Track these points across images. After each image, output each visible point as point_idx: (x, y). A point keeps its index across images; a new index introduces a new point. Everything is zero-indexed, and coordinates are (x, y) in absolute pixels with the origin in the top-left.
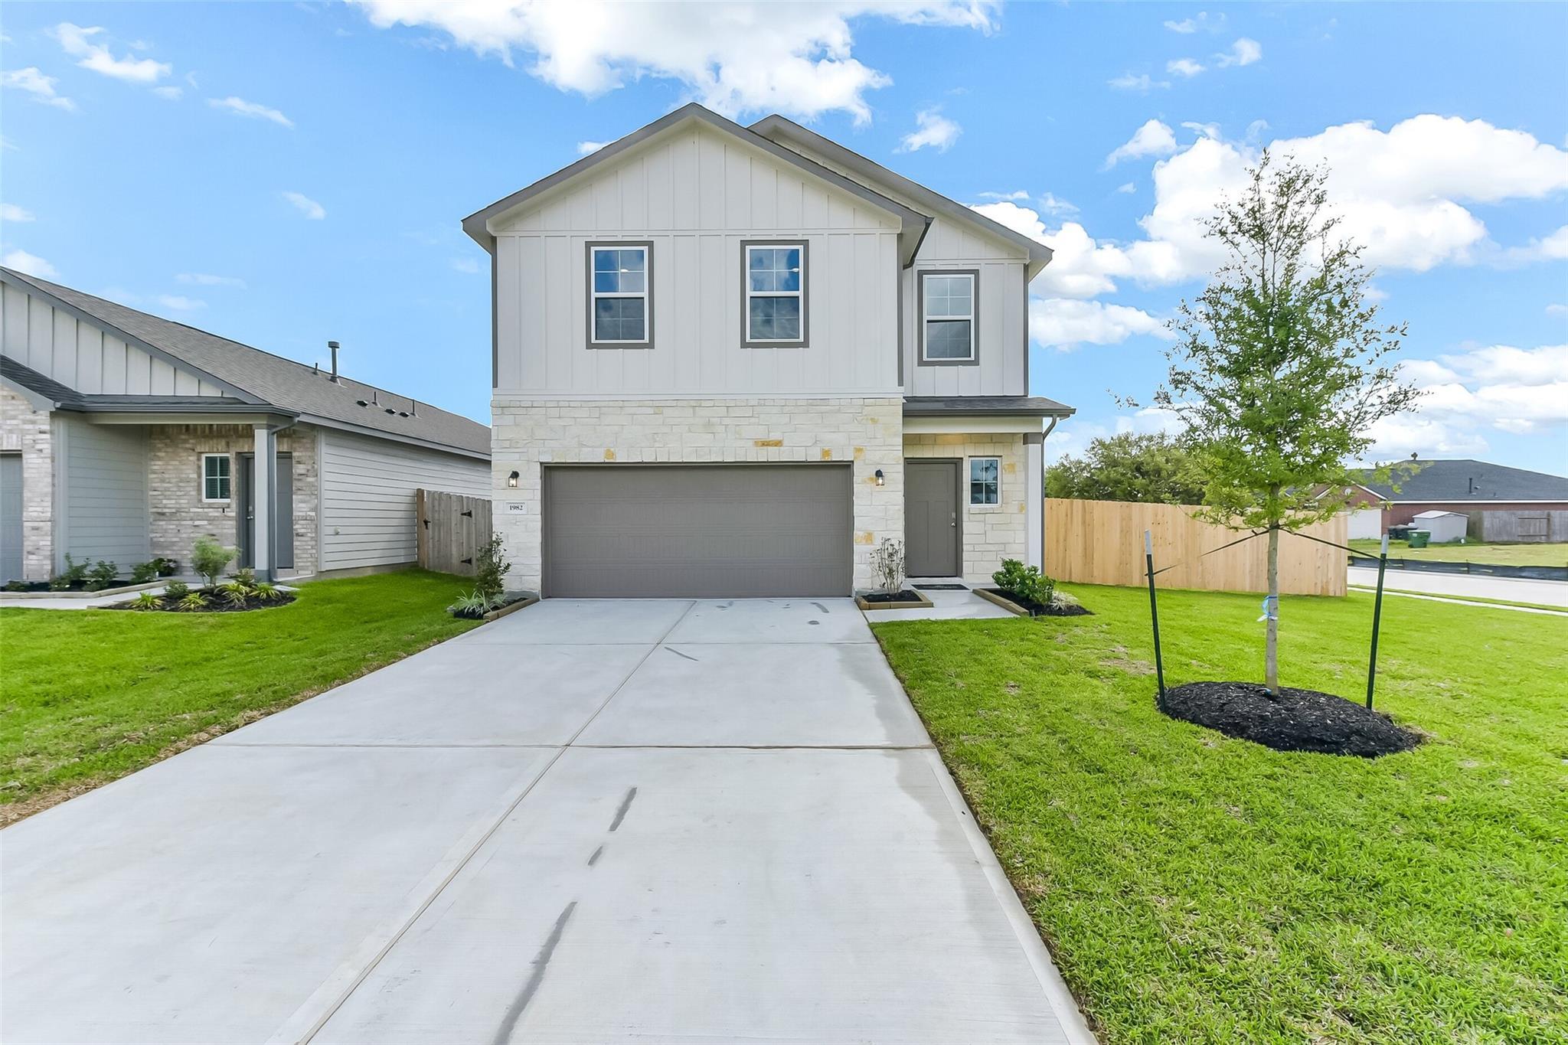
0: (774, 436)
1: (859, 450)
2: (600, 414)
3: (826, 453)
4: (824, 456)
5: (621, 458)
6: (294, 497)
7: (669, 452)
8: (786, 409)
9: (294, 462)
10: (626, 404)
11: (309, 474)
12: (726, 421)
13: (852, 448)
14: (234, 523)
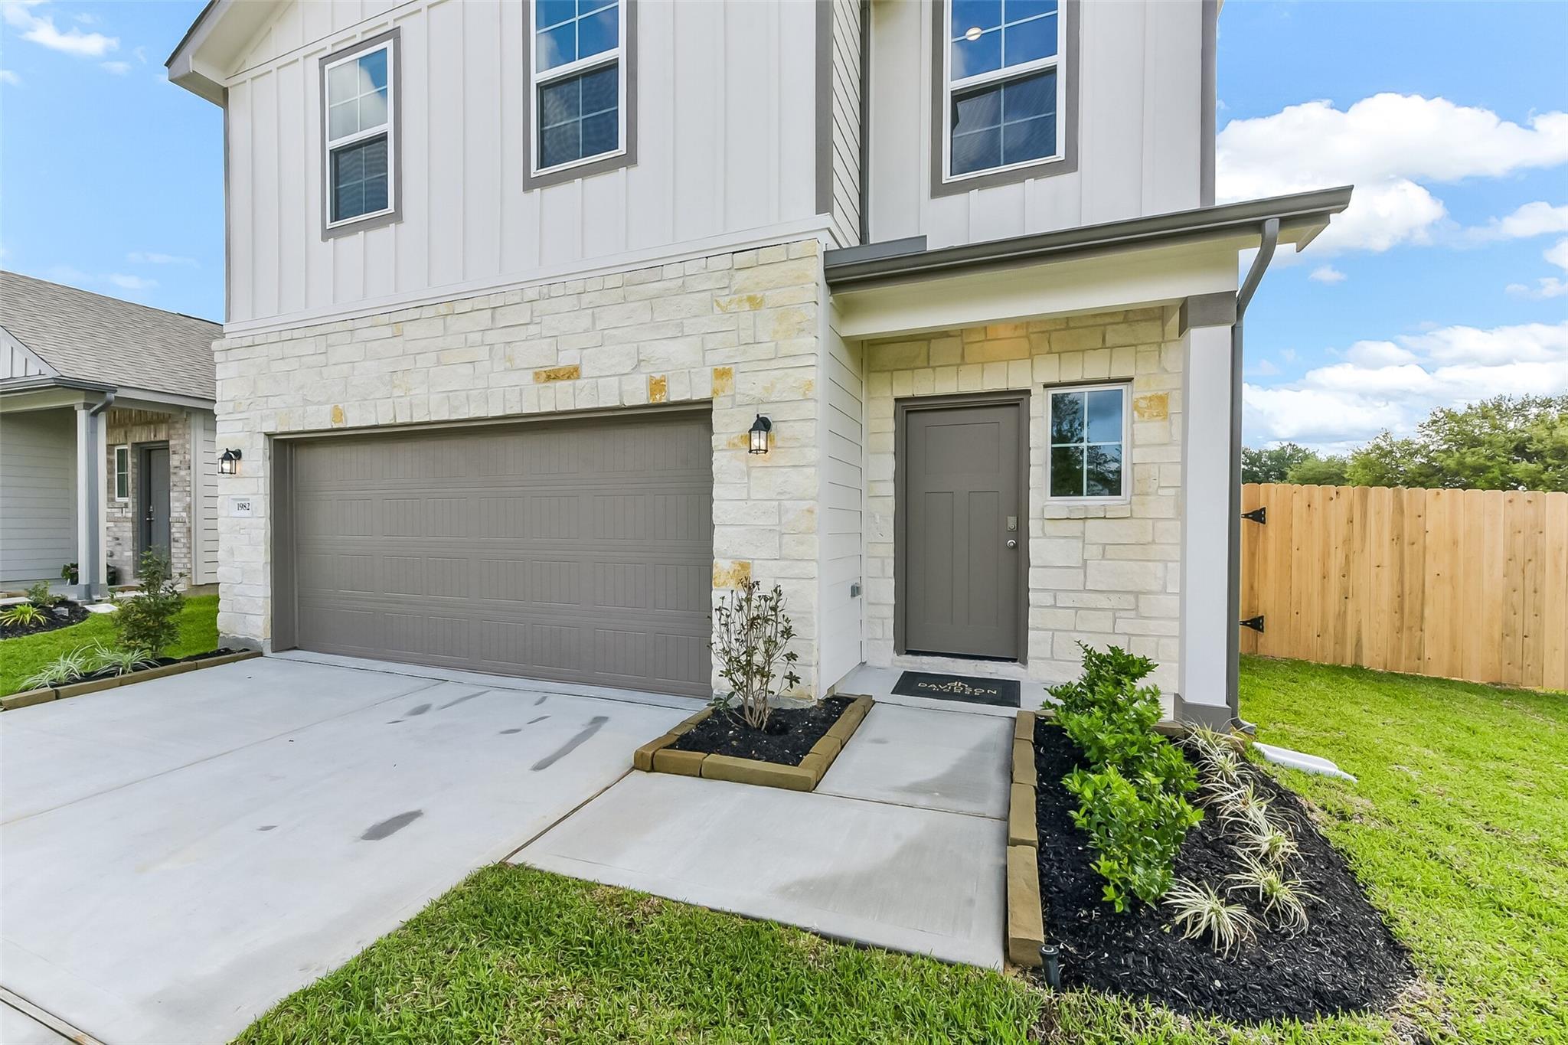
0: (566, 360)
1: (722, 374)
2: (328, 346)
3: (657, 385)
4: (653, 393)
5: (356, 418)
6: (171, 493)
7: (411, 405)
8: (586, 299)
9: (171, 453)
10: (358, 324)
11: (182, 466)
12: (491, 337)
13: (708, 370)
14: (130, 525)
